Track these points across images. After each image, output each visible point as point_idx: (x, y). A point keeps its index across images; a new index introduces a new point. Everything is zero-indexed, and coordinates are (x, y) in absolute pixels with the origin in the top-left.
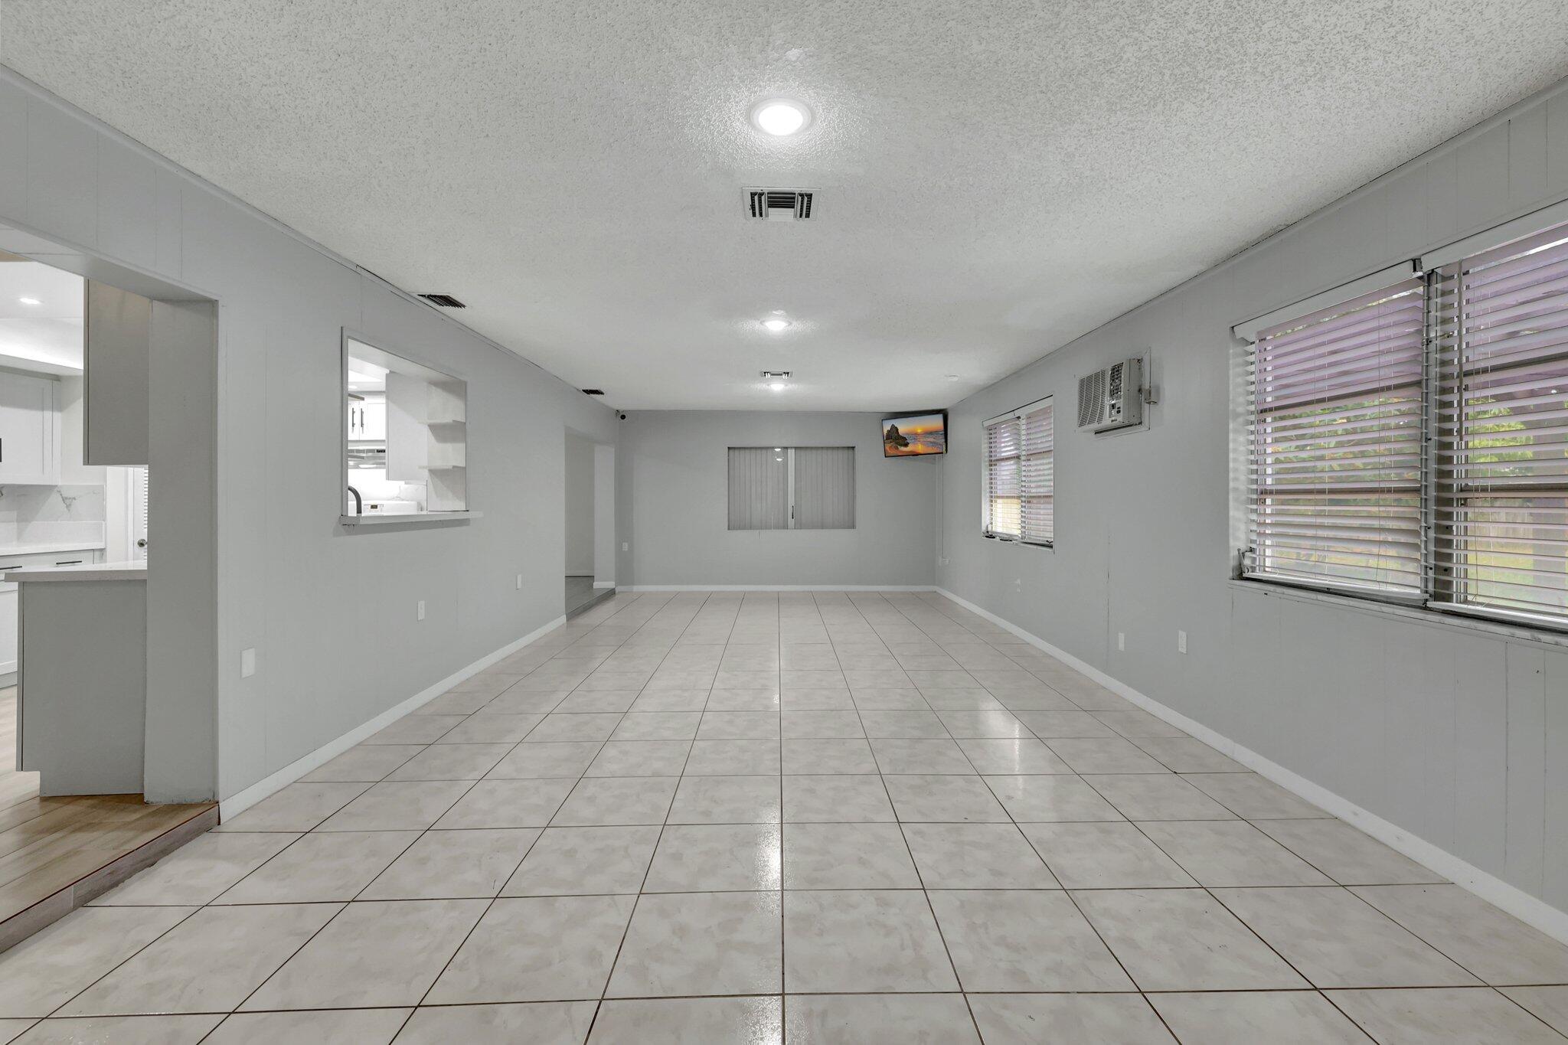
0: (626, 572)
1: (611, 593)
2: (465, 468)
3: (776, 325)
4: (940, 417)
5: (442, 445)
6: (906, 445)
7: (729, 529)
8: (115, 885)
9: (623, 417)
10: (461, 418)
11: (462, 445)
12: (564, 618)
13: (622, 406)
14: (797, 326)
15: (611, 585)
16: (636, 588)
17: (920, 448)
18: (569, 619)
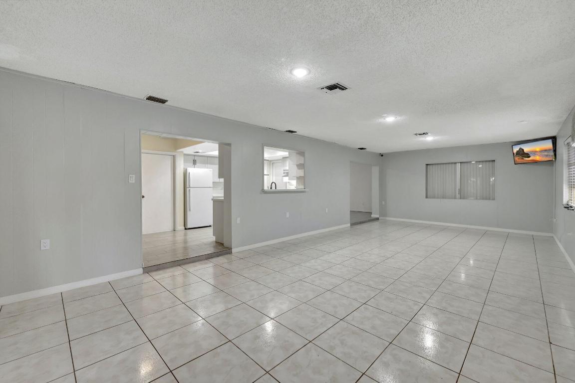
0: (384, 212)
1: (378, 219)
2: (304, 177)
4: (550, 141)
5: (299, 170)
6: (529, 157)
7: (427, 197)
8: (212, 258)
9: (382, 156)
10: (302, 162)
11: (303, 170)
12: (349, 225)
13: (382, 152)
14: (399, 118)
15: (377, 216)
16: (388, 218)
17: (538, 158)
18: (351, 225)
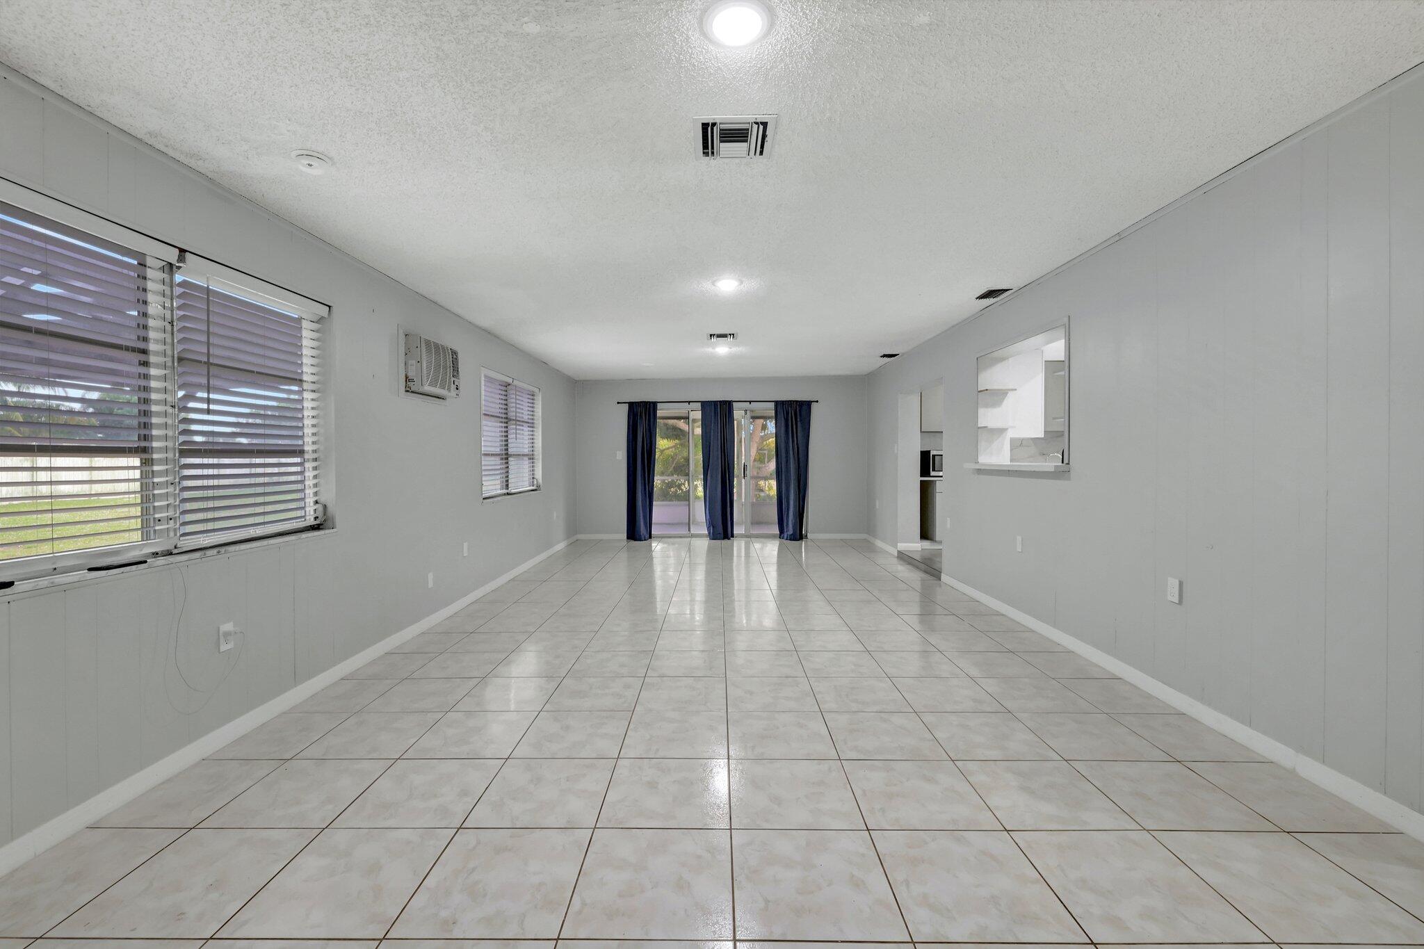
3: (728, 286)
